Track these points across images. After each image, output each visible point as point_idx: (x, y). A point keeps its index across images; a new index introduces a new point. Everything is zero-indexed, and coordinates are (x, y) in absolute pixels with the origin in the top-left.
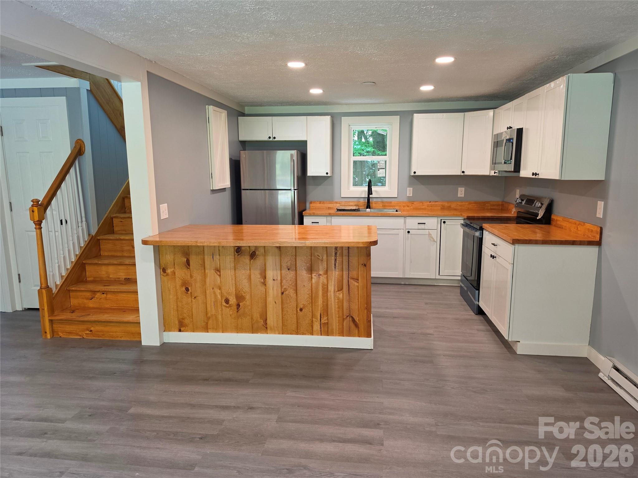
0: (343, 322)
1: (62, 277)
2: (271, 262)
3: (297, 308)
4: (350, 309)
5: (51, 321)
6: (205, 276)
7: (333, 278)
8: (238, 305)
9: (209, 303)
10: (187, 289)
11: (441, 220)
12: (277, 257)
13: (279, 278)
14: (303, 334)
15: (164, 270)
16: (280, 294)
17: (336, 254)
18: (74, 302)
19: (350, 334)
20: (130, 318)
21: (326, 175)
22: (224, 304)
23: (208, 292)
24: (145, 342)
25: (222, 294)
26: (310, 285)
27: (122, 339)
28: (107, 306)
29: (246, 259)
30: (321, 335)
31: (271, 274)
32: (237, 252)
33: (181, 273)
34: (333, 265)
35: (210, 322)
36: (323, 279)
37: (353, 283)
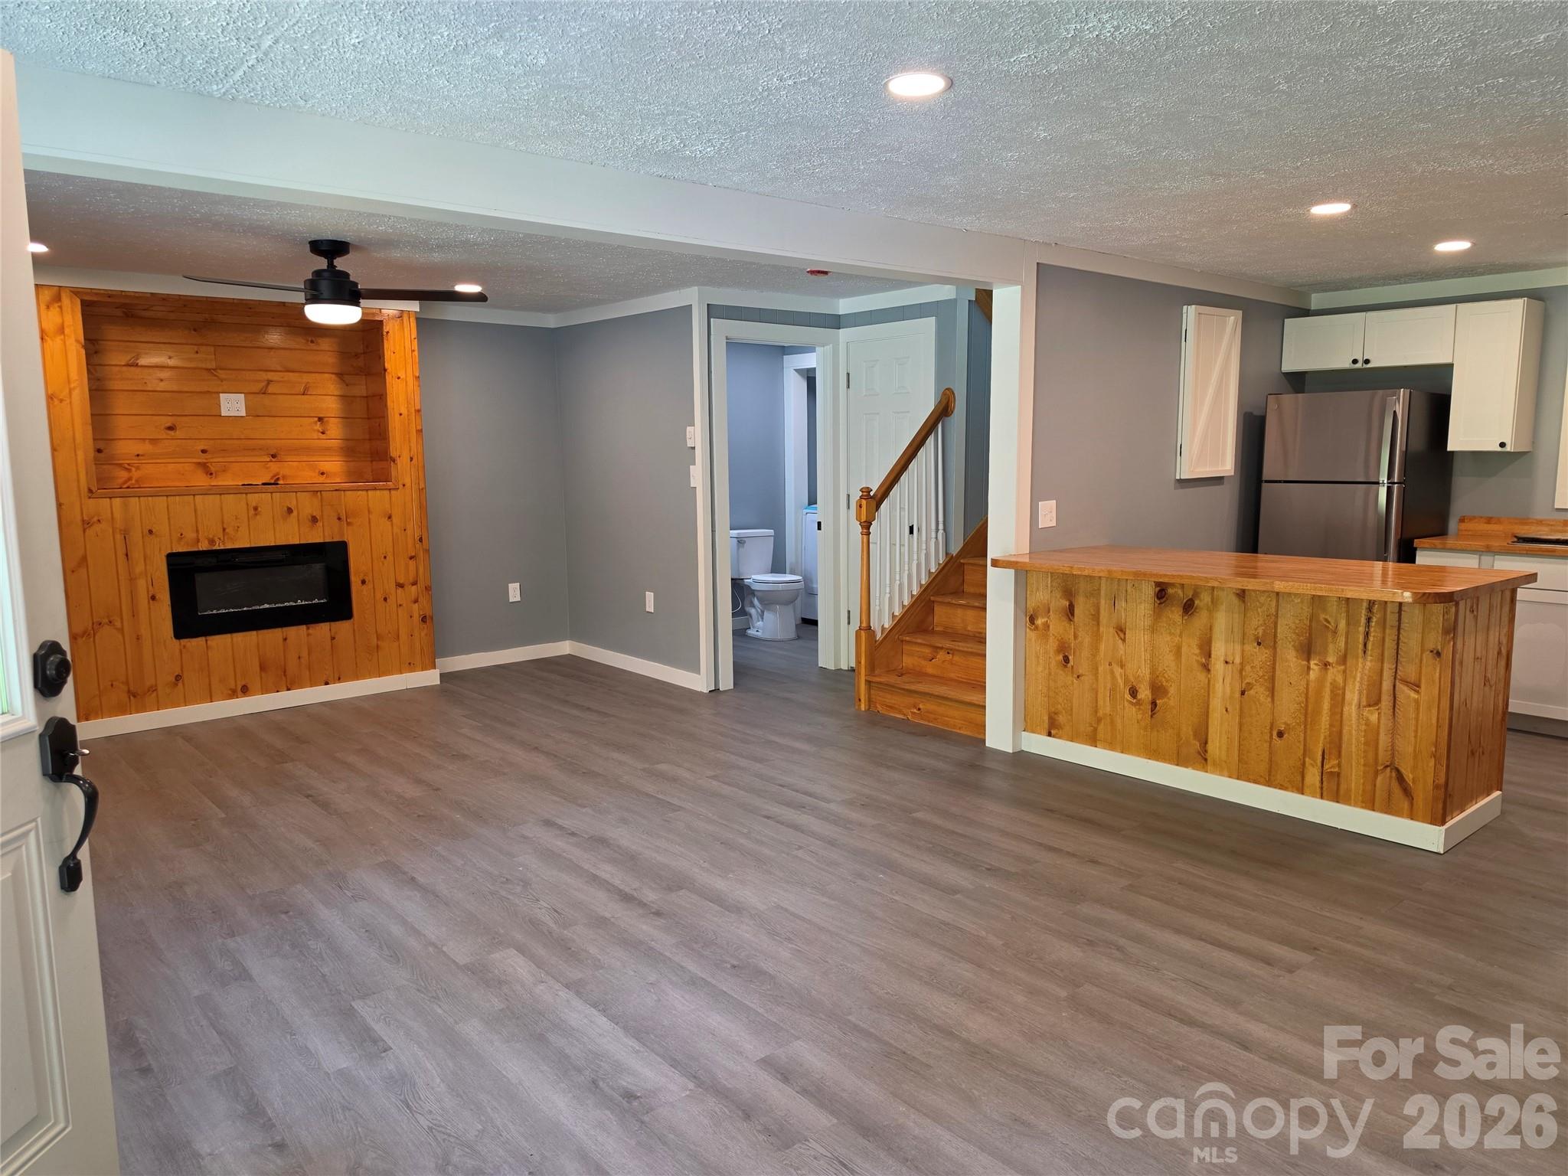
0: (1376, 777)
1: (894, 616)
2: (1223, 622)
3: (1271, 729)
4: (1393, 749)
5: (869, 683)
6: (1097, 637)
7: (1359, 675)
8: (1154, 704)
9: (1101, 690)
10: (1066, 660)
12: (1236, 616)
13: (1238, 660)
14: (1282, 787)
15: (1032, 620)
16: (1237, 694)
17: (1369, 620)
18: (908, 661)
19: (1389, 809)
20: (973, 697)
21: (1499, 449)
22: (1128, 697)
23: (1101, 669)
24: (990, 743)
25: (1126, 681)
26: (1304, 683)
27: (962, 732)
28: (952, 675)
29: (1175, 614)
30: (1322, 797)
31: (1219, 649)
32: (1159, 598)
33: (1058, 626)
34: (1361, 646)
35: (1101, 727)
36: (1334, 674)
37: (1406, 693)
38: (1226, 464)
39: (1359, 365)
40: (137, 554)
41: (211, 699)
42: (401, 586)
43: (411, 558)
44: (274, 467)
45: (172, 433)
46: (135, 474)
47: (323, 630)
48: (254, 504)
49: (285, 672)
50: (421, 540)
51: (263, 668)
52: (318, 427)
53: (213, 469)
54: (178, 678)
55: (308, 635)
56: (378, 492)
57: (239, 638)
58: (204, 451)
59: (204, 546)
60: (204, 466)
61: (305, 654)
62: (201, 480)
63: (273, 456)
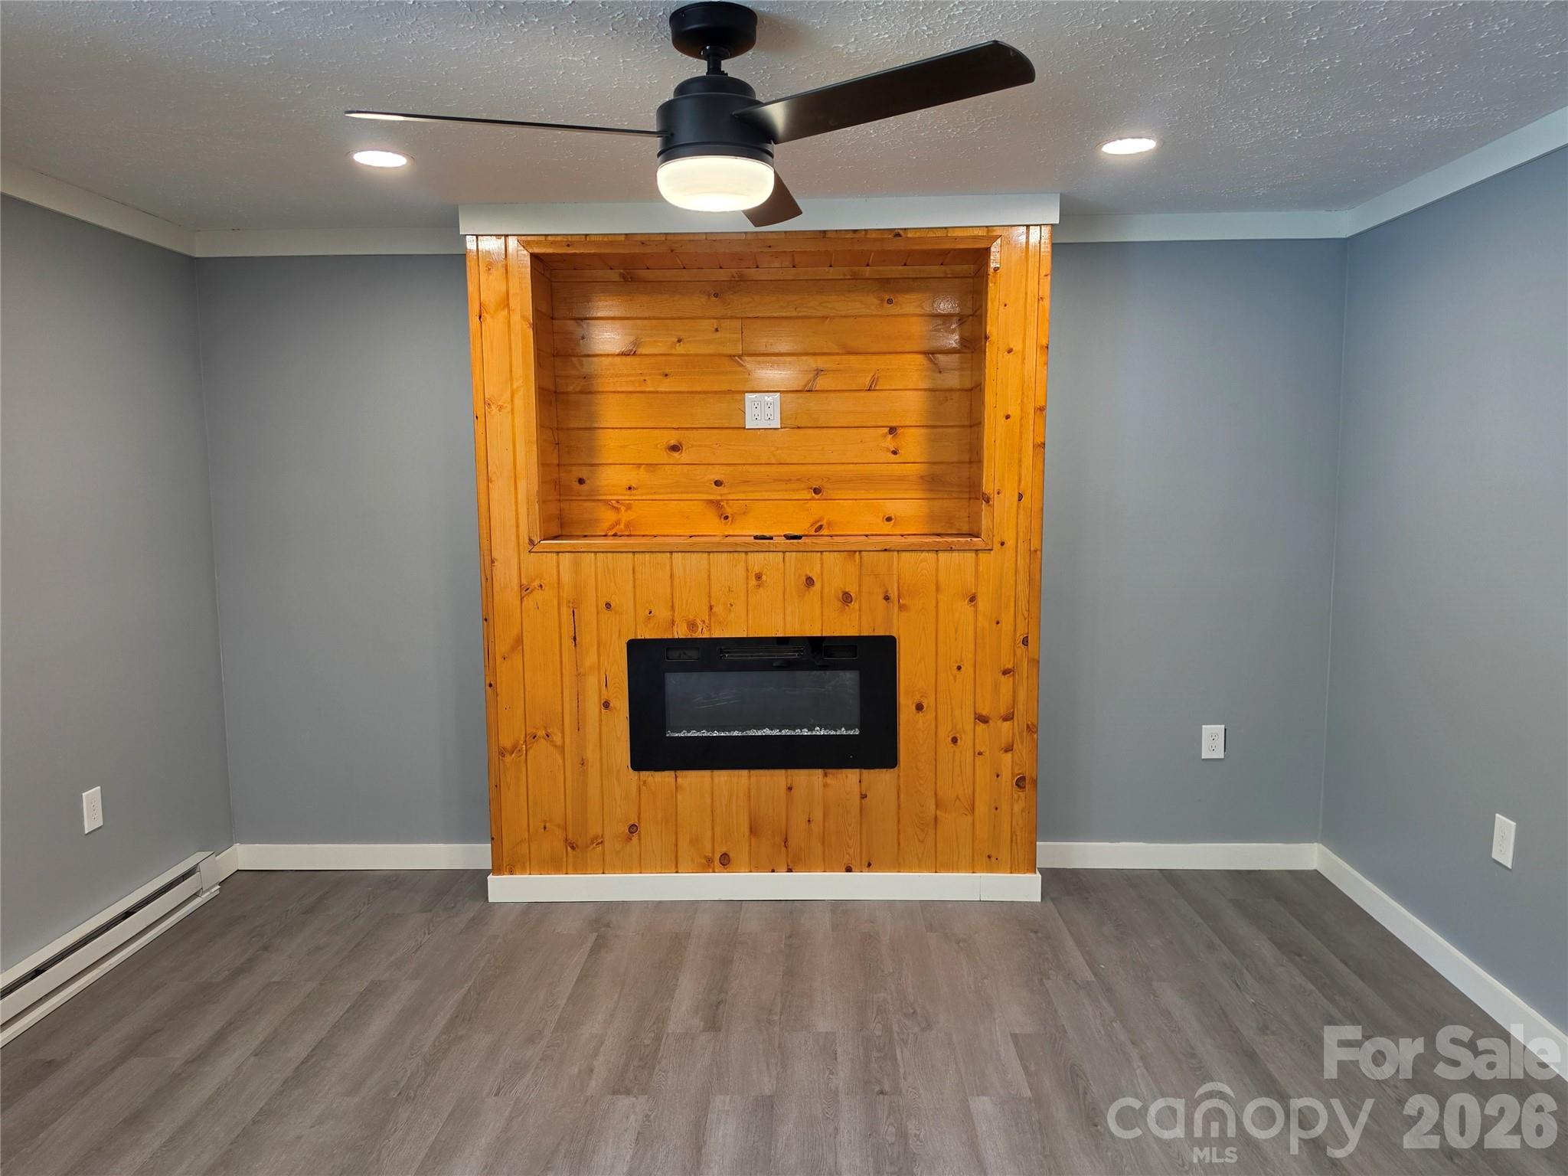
40: (588, 638)
41: (677, 867)
42: (984, 720)
43: (1005, 672)
44: (818, 509)
45: (676, 455)
46: (625, 516)
47: (849, 779)
48: (757, 569)
49: (786, 841)
50: (1025, 642)
51: (754, 830)
52: (889, 442)
53: (729, 511)
54: (633, 829)
55: (825, 785)
56: (956, 554)
57: (724, 779)
58: (718, 483)
59: (681, 632)
60: (716, 505)
61: (817, 815)
62: (712, 528)
63: (817, 491)
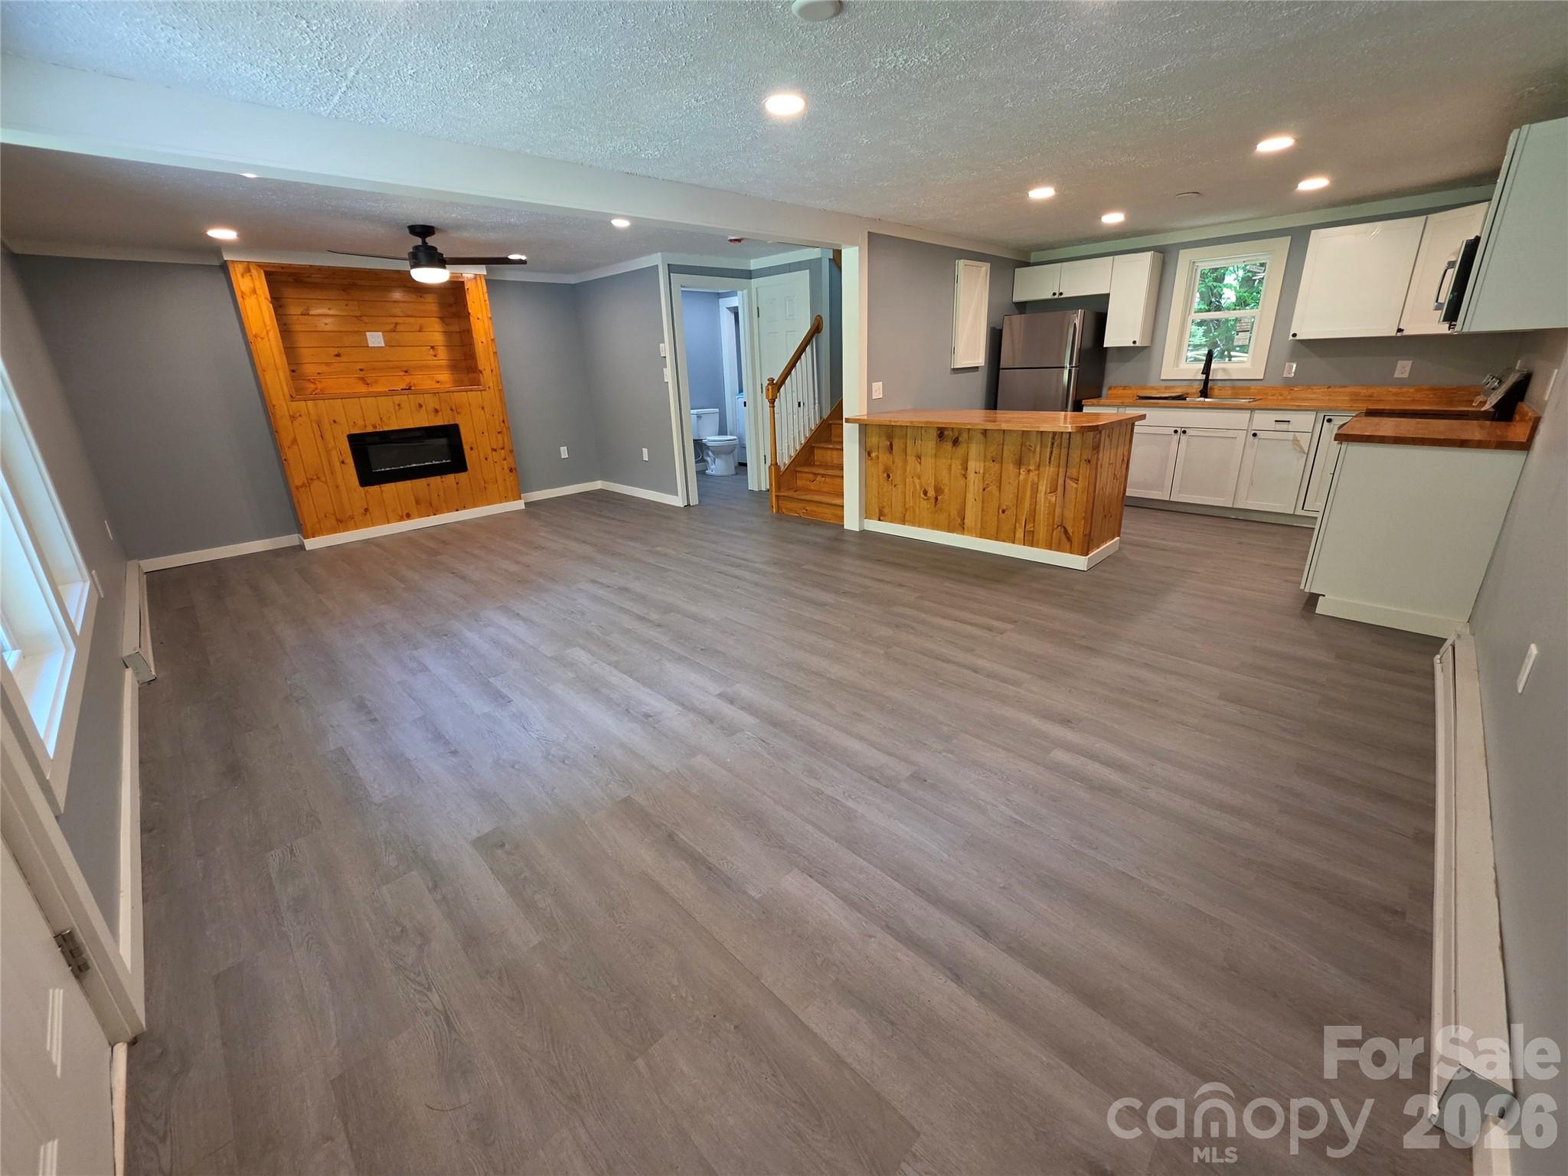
0: (1053, 530)
1: (791, 457)
2: (975, 449)
3: (999, 509)
4: (1063, 517)
5: (777, 496)
6: (906, 462)
7: (1046, 476)
8: (936, 499)
9: (907, 492)
10: (888, 476)
11: (1325, 416)
12: (982, 445)
13: (982, 471)
14: (1004, 541)
15: (869, 454)
16: (981, 491)
17: (1053, 444)
18: (800, 483)
19: (1059, 549)
20: (837, 501)
21: (1133, 345)
22: (922, 495)
23: (907, 480)
24: (846, 527)
25: (921, 487)
26: (1017, 482)
27: (831, 521)
28: (826, 490)
29: (948, 446)
30: (1024, 545)
31: (972, 465)
32: (940, 438)
33: (884, 457)
34: (1048, 459)
35: (907, 514)
36: (1033, 476)
37: (1071, 484)
38: (980, 359)
39: (1056, 296)
40: (328, 435)
41: (388, 522)
42: (495, 450)
43: (499, 433)
44: (407, 379)
45: (338, 358)
46: (319, 386)
47: (450, 479)
48: (397, 402)
49: (431, 504)
50: (503, 422)
51: (418, 502)
52: (431, 351)
53: (369, 382)
54: (366, 510)
55: (442, 482)
56: (474, 392)
57: (400, 484)
58: (361, 370)
59: (370, 430)
60: (362, 379)
61: (441, 493)
62: (363, 389)
63: (406, 372)
